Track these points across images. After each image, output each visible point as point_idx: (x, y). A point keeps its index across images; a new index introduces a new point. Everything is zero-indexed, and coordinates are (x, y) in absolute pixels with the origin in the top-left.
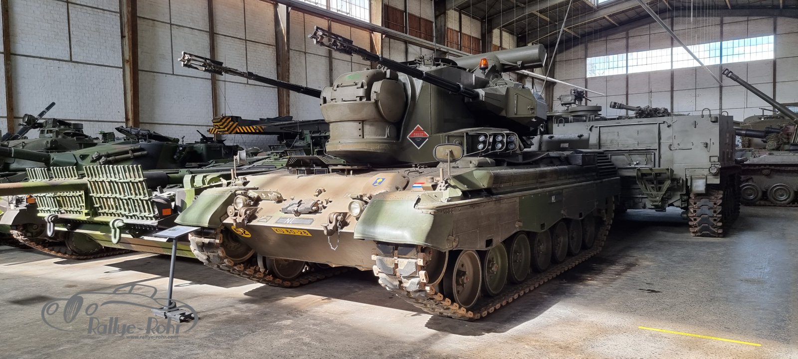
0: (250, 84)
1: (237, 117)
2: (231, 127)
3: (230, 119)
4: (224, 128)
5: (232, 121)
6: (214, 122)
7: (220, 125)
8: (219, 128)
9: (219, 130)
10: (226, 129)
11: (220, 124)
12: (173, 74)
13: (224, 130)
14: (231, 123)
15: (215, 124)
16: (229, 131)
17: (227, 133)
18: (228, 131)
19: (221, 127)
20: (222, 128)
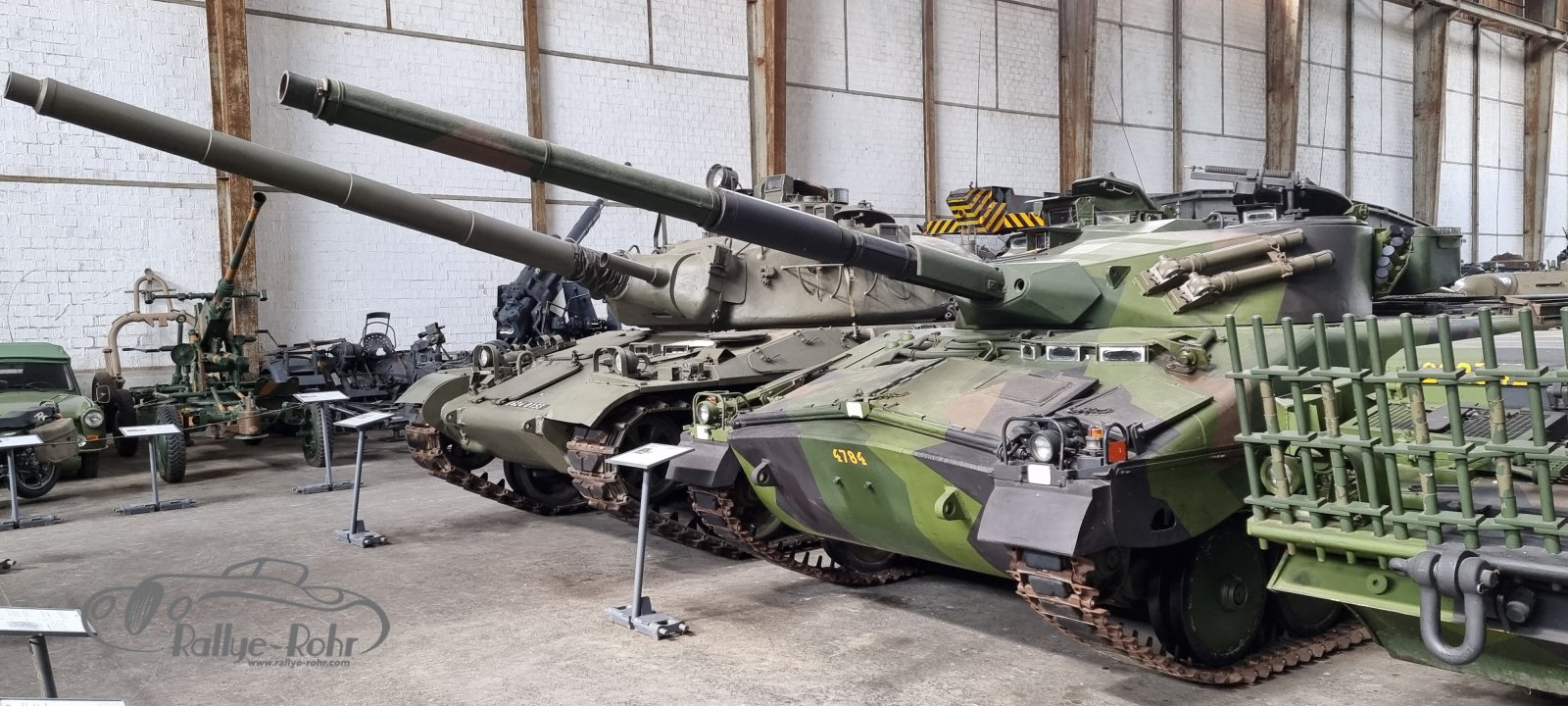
0: (1002, 111)
1: (1005, 190)
2: (991, 214)
3: (991, 195)
4: (977, 218)
5: (994, 198)
6: (950, 205)
7: (968, 211)
8: (964, 219)
9: (962, 223)
10: (981, 220)
11: (967, 207)
12: (847, 91)
13: (975, 222)
14: (992, 206)
15: (955, 208)
16: (988, 226)
17: (983, 230)
18: (985, 223)
19: (969, 215)
20: (972, 219)
